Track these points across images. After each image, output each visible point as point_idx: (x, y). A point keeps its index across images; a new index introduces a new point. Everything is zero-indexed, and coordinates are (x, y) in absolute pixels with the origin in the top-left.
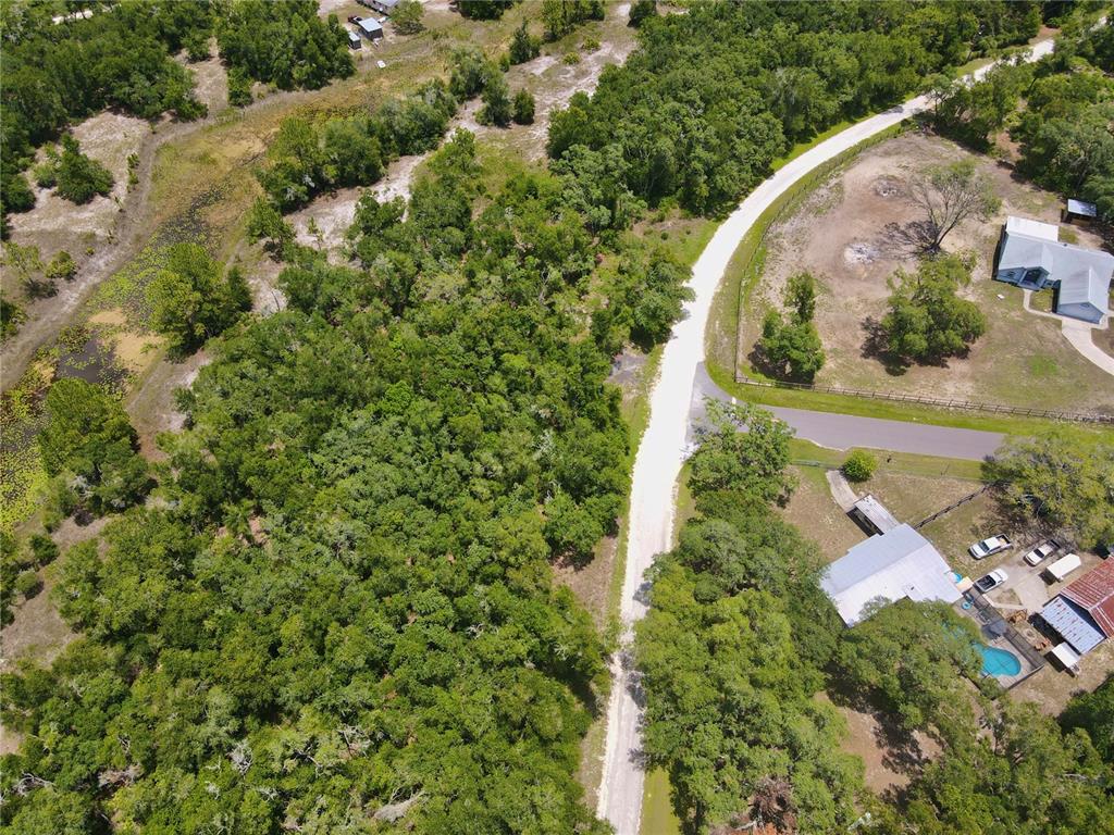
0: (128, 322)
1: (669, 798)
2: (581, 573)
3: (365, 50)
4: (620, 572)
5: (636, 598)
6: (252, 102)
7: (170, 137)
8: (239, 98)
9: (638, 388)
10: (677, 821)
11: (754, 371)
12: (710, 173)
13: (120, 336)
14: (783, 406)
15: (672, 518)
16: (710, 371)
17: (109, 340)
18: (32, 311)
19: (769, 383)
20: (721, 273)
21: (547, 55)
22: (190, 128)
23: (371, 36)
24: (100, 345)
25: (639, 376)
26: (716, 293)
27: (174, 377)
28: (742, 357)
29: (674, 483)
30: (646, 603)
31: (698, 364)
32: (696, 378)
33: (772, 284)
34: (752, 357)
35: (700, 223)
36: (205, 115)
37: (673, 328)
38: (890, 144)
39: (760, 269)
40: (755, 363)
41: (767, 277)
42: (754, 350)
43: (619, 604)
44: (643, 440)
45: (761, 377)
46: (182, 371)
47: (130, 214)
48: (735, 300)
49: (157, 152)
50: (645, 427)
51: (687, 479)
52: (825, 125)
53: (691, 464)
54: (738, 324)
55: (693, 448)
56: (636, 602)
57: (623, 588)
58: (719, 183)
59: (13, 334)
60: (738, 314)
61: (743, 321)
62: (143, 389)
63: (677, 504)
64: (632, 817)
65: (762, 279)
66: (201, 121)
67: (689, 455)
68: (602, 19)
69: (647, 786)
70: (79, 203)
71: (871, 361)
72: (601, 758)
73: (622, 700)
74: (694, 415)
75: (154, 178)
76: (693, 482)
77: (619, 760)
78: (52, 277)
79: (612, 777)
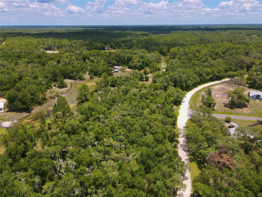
1: (197, 167)
3: (115, 73)
6: (94, 79)
7: (78, 82)
8: (91, 78)
12: (186, 82)
16: (191, 108)
18: (50, 100)
20: (190, 97)
21: (150, 74)
22: (82, 81)
23: (116, 72)
25: (176, 109)
26: (190, 100)
28: (197, 107)
30: (184, 138)
31: (188, 108)
34: (200, 107)
35: (185, 92)
36: (85, 80)
37: (182, 103)
38: (222, 84)
47: (70, 90)
49: (75, 84)
50: (178, 115)
52: (207, 81)
55: (190, 118)
56: (182, 137)
58: (188, 83)
59: (46, 103)
60: (195, 102)
61: (196, 103)
66: (84, 81)
68: (160, 71)
70: (61, 88)
71: (226, 108)
73: (181, 152)
74: (189, 114)
75: (75, 87)
78: (54, 96)
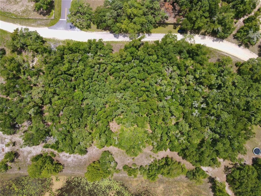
0: (48, 191)
1: (155, 29)
2: (114, 50)
4: (113, 42)
5: (118, 38)
9: (59, 43)
10: (159, 27)
11: (50, 15)
13: (54, 190)
14: (61, 8)
15: (97, 32)
16: (51, 26)
17: (56, 192)
19: (53, 11)
24: (58, 194)
25: (55, 43)
26: (20, 25)
27: (69, 165)
28: (45, 18)
29: (88, 33)
30: (119, 36)
31: (49, 29)
32: (54, 29)
33: (14, 10)
34: (44, 15)
39: (8, 13)
40: (47, 14)
41: (12, 11)
42: (42, 15)
43: (120, 41)
44: (76, 40)
45: (51, 13)
46: (68, 164)
48: (22, 20)
50: (72, 40)
51: (86, 30)
53: (81, 29)
54: (33, 19)
55: (77, 29)
56: (119, 38)
57: (116, 41)
60: (28, 19)
61: (31, 17)
62: (73, 172)
63: (93, 31)
64: (159, 35)
65: (12, 12)
67: (79, 30)
69: (154, 33)
72: (151, 41)
74: (66, 29)
76: (87, 28)
77: (150, 38)
79: (153, 39)
